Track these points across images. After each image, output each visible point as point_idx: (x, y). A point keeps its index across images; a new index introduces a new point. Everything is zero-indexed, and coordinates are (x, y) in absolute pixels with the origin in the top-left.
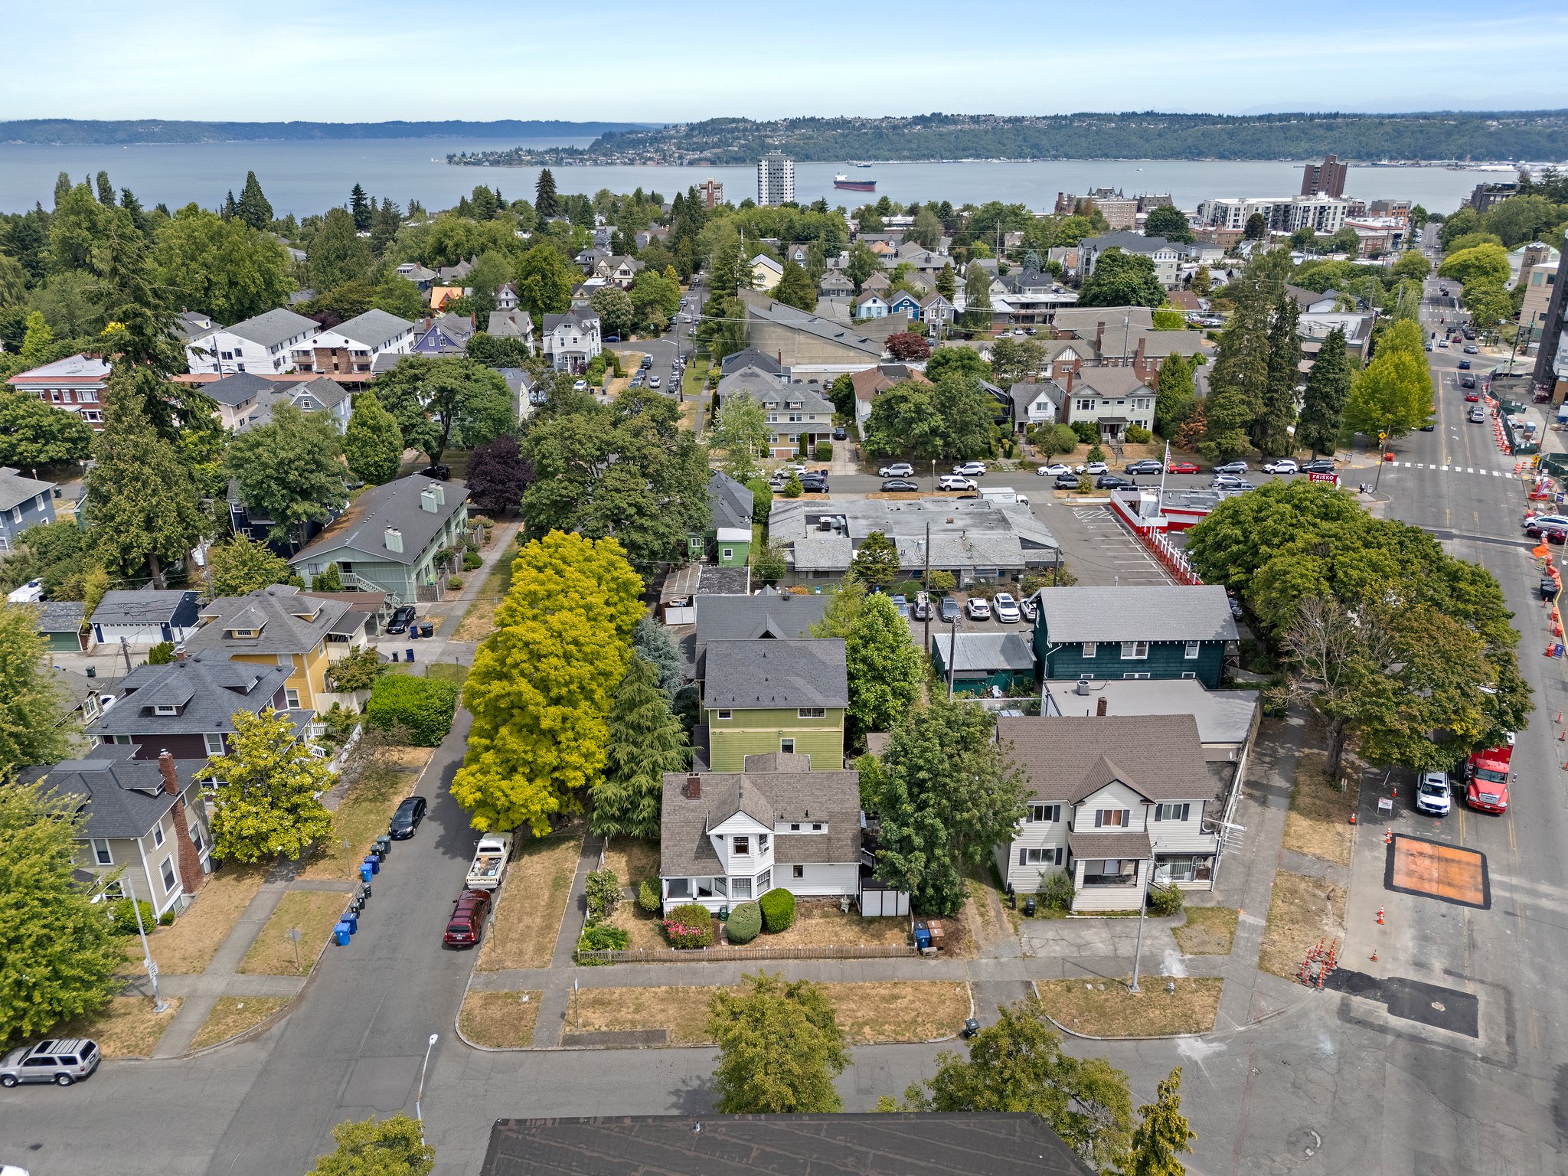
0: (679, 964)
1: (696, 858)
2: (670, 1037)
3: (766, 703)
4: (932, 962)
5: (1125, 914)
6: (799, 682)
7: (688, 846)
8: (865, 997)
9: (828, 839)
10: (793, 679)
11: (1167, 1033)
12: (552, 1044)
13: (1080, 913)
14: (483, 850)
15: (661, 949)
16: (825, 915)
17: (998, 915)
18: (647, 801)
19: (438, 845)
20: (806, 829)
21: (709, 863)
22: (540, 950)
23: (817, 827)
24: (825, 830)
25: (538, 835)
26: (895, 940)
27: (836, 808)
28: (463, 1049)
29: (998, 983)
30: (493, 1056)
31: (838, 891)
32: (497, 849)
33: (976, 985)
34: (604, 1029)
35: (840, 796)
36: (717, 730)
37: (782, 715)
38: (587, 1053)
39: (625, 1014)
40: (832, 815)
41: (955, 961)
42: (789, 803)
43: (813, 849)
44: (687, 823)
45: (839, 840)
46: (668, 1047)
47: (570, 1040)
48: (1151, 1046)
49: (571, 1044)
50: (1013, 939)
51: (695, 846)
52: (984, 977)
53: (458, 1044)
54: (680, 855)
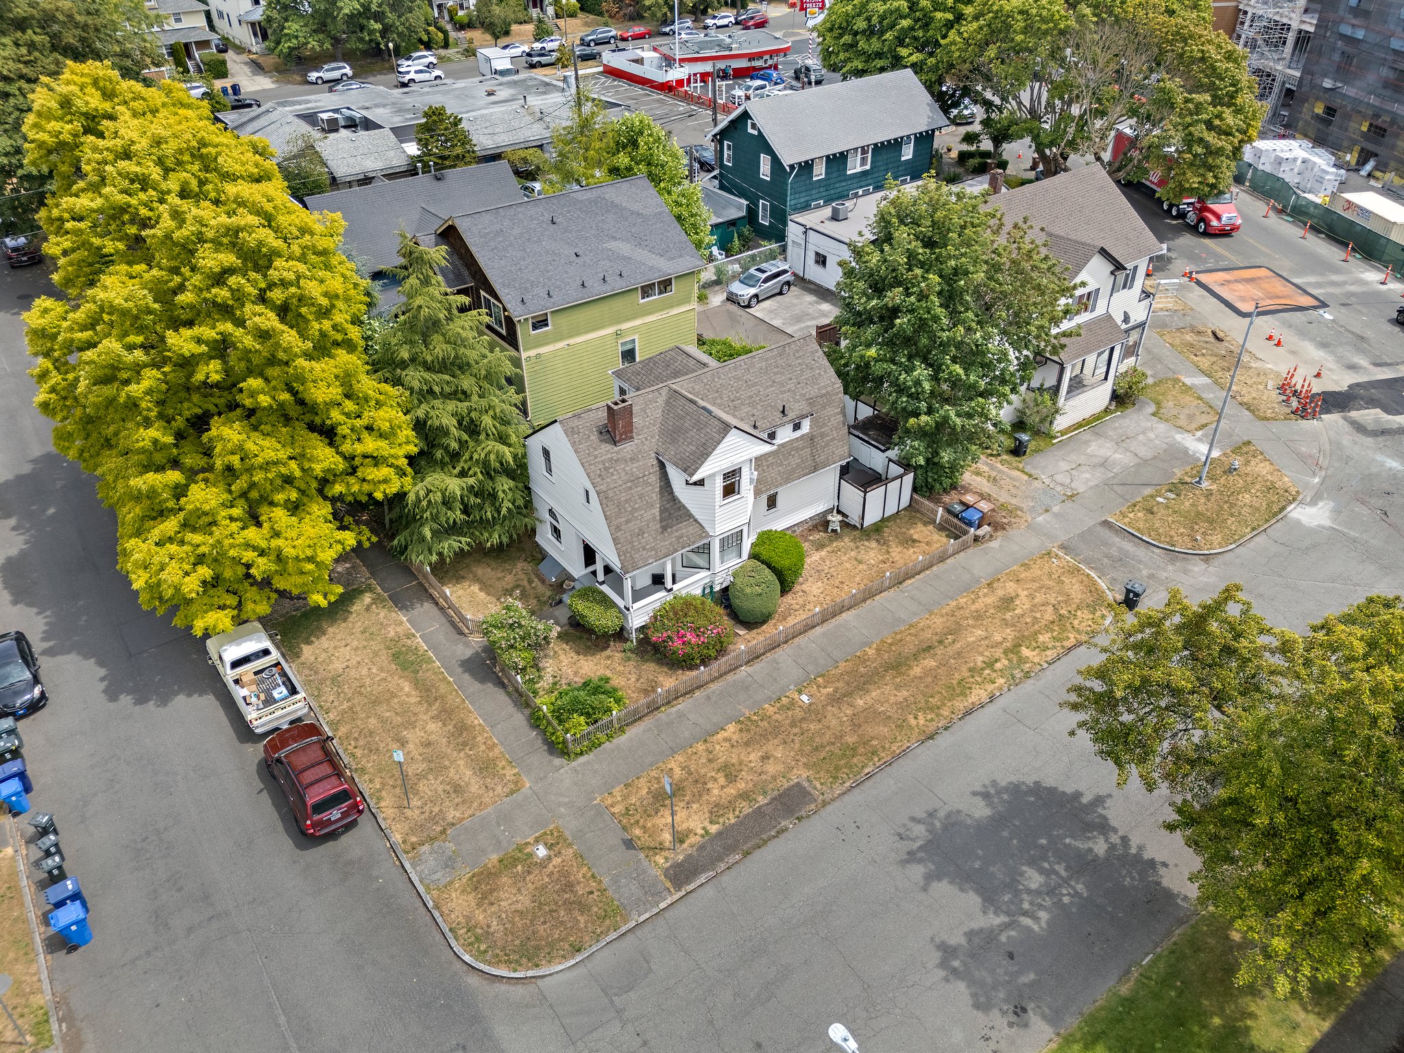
0: (713, 687)
1: (664, 528)
2: (817, 787)
3: (597, 289)
4: (994, 544)
5: (1097, 417)
6: (624, 248)
7: (648, 515)
8: (978, 616)
9: (810, 438)
10: (613, 245)
11: (1276, 512)
12: (659, 895)
13: (1063, 433)
14: (236, 664)
15: (668, 681)
16: (820, 546)
17: (992, 468)
18: (504, 485)
19: (112, 694)
20: (785, 435)
21: (686, 529)
22: (486, 768)
23: (797, 427)
24: (806, 427)
25: (324, 603)
26: (930, 538)
27: (813, 391)
28: (520, 990)
29: (1082, 535)
30: (581, 970)
31: (820, 508)
32: (266, 652)
33: (1062, 547)
34: (714, 829)
35: (808, 374)
36: (532, 353)
37: (618, 304)
38: (725, 878)
39: (718, 790)
40: (811, 402)
41: (1011, 532)
42: (753, 405)
43: (795, 461)
44: (635, 481)
45: (823, 435)
46: (825, 804)
47: (681, 875)
48: (1277, 530)
49: (688, 880)
50: (1036, 484)
51: (656, 511)
52: (1063, 537)
53: (502, 988)
54: (641, 532)
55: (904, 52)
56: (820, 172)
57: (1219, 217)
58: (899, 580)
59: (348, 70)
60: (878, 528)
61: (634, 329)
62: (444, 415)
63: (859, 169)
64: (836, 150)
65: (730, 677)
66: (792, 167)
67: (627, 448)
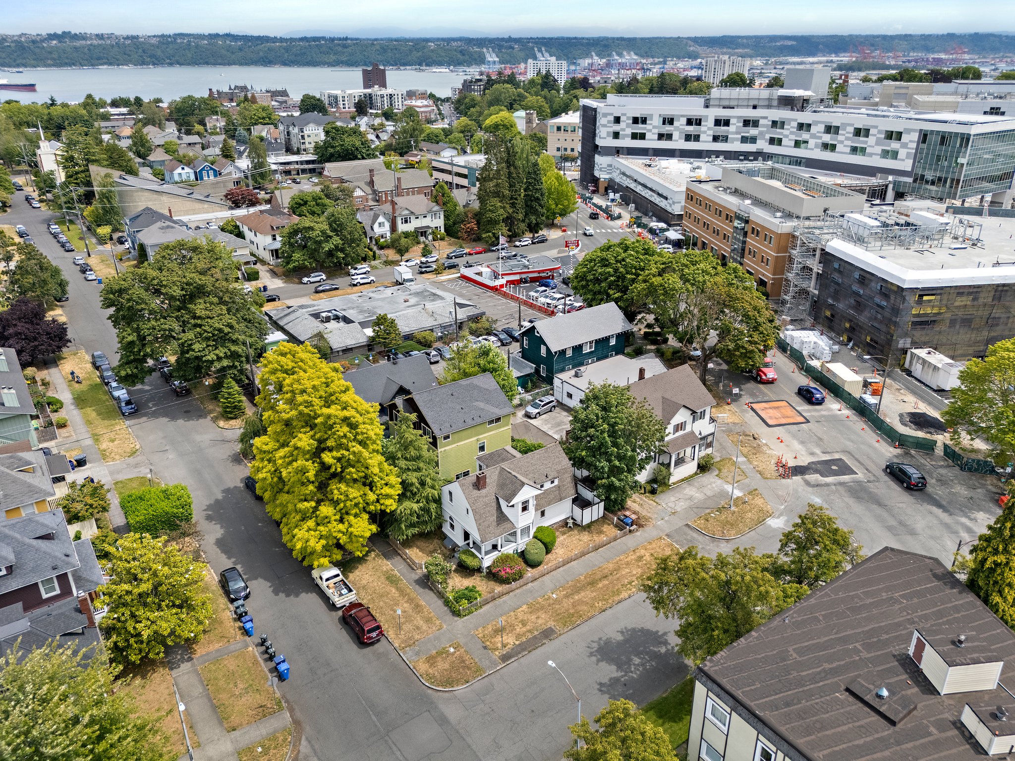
0: (517, 591)
1: (498, 525)
2: (558, 628)
3: (470, 422)
4: (638, 534)
5: (691, 477)
6: (481, 405)
7: (491, 519)
8: (628, 564)
9: (558, 487)
10: (476, 403)
11: (761, 521)
12: (496, 665)
13: (674, 484)
14: (327, 580)
16: (564, 533)
17: (641, 499)
18: (433, 506)
20: (548, 485)
21: (506, 525)
22: (428, 620)
23: (552, 482)
24: (556, 482)
25: (361, 555)
26: (610, 531)
27: (559, 467)
28: (447, 694)
29: (676, 530)
30: (469, 689)
31: (563, 517)
32: (338, 575)
33: (667, 535)
34: (517, 643)
35: (557, 460)
36: (443, 449)
37: (478, 428)
38: (522, 660)
39: (519, 629)
40: (558, 472)
41: (646, 528)
42: (534, 473)
43: (552, 496)
44: (486, 505)
45: (564, 485)
46: (560, 635)
47: (505, 658)
48: (760, 529)
49: (507, 660)
50: (659, 507)
51: (495, 518)
52: (667, 531)
53: (441, 694)
54: (489, 526)
55: (611, 292)
56: (569, 353)
57: (766, 375)
58: (596, 548)
59: (324, 277)
60: (589, 526)
61: (485, 438)
62: (413, 478)
63: (589, 351)
64: (577, 344)
65: (524, 587)
66: (556, 353)
67: (484, 491)
